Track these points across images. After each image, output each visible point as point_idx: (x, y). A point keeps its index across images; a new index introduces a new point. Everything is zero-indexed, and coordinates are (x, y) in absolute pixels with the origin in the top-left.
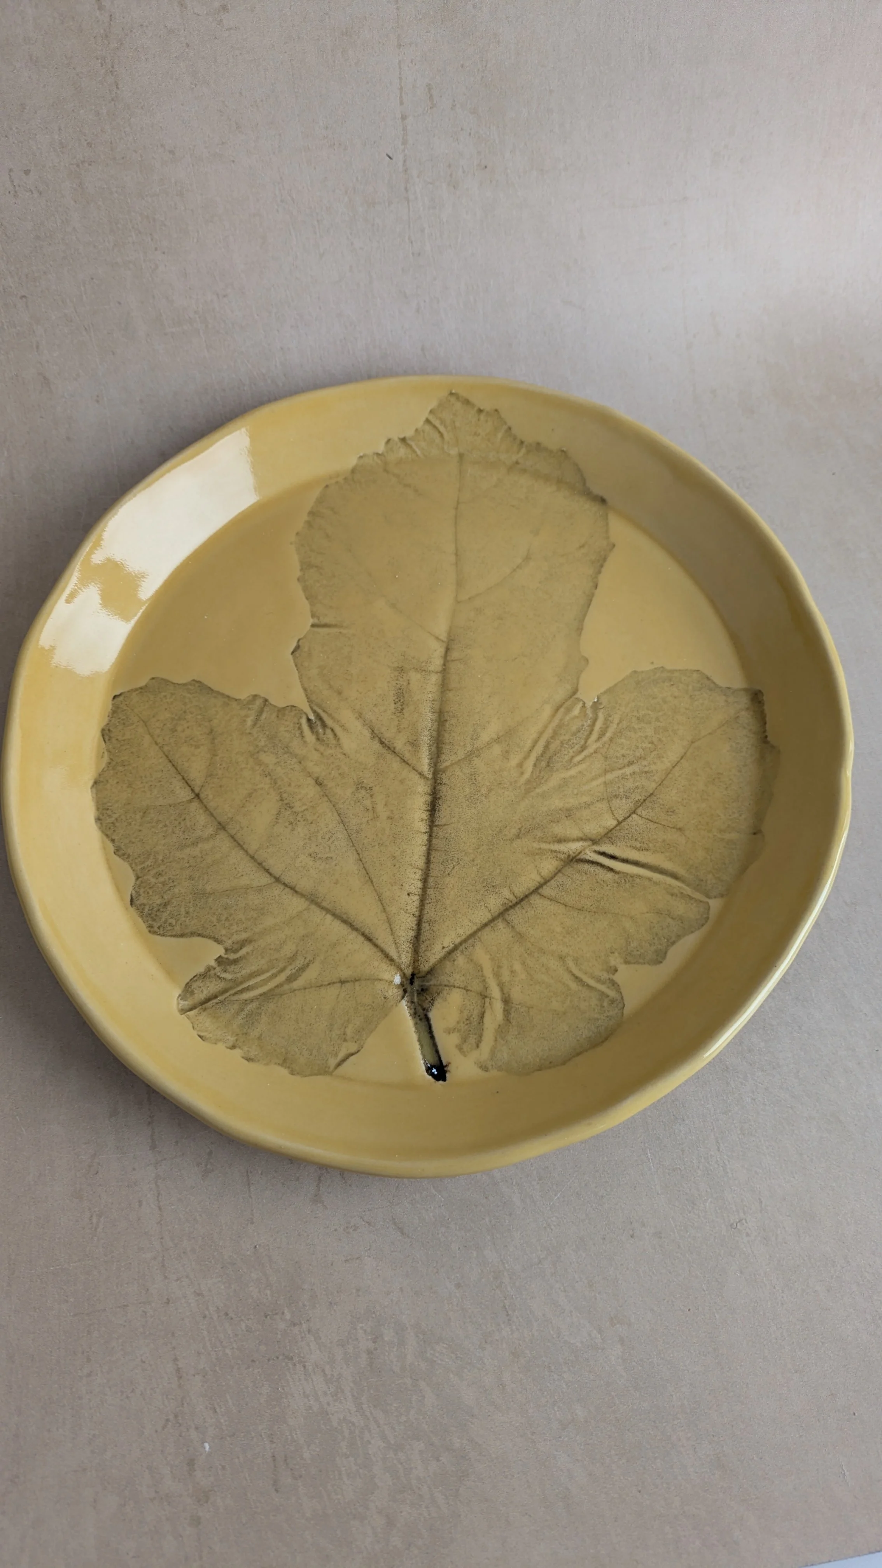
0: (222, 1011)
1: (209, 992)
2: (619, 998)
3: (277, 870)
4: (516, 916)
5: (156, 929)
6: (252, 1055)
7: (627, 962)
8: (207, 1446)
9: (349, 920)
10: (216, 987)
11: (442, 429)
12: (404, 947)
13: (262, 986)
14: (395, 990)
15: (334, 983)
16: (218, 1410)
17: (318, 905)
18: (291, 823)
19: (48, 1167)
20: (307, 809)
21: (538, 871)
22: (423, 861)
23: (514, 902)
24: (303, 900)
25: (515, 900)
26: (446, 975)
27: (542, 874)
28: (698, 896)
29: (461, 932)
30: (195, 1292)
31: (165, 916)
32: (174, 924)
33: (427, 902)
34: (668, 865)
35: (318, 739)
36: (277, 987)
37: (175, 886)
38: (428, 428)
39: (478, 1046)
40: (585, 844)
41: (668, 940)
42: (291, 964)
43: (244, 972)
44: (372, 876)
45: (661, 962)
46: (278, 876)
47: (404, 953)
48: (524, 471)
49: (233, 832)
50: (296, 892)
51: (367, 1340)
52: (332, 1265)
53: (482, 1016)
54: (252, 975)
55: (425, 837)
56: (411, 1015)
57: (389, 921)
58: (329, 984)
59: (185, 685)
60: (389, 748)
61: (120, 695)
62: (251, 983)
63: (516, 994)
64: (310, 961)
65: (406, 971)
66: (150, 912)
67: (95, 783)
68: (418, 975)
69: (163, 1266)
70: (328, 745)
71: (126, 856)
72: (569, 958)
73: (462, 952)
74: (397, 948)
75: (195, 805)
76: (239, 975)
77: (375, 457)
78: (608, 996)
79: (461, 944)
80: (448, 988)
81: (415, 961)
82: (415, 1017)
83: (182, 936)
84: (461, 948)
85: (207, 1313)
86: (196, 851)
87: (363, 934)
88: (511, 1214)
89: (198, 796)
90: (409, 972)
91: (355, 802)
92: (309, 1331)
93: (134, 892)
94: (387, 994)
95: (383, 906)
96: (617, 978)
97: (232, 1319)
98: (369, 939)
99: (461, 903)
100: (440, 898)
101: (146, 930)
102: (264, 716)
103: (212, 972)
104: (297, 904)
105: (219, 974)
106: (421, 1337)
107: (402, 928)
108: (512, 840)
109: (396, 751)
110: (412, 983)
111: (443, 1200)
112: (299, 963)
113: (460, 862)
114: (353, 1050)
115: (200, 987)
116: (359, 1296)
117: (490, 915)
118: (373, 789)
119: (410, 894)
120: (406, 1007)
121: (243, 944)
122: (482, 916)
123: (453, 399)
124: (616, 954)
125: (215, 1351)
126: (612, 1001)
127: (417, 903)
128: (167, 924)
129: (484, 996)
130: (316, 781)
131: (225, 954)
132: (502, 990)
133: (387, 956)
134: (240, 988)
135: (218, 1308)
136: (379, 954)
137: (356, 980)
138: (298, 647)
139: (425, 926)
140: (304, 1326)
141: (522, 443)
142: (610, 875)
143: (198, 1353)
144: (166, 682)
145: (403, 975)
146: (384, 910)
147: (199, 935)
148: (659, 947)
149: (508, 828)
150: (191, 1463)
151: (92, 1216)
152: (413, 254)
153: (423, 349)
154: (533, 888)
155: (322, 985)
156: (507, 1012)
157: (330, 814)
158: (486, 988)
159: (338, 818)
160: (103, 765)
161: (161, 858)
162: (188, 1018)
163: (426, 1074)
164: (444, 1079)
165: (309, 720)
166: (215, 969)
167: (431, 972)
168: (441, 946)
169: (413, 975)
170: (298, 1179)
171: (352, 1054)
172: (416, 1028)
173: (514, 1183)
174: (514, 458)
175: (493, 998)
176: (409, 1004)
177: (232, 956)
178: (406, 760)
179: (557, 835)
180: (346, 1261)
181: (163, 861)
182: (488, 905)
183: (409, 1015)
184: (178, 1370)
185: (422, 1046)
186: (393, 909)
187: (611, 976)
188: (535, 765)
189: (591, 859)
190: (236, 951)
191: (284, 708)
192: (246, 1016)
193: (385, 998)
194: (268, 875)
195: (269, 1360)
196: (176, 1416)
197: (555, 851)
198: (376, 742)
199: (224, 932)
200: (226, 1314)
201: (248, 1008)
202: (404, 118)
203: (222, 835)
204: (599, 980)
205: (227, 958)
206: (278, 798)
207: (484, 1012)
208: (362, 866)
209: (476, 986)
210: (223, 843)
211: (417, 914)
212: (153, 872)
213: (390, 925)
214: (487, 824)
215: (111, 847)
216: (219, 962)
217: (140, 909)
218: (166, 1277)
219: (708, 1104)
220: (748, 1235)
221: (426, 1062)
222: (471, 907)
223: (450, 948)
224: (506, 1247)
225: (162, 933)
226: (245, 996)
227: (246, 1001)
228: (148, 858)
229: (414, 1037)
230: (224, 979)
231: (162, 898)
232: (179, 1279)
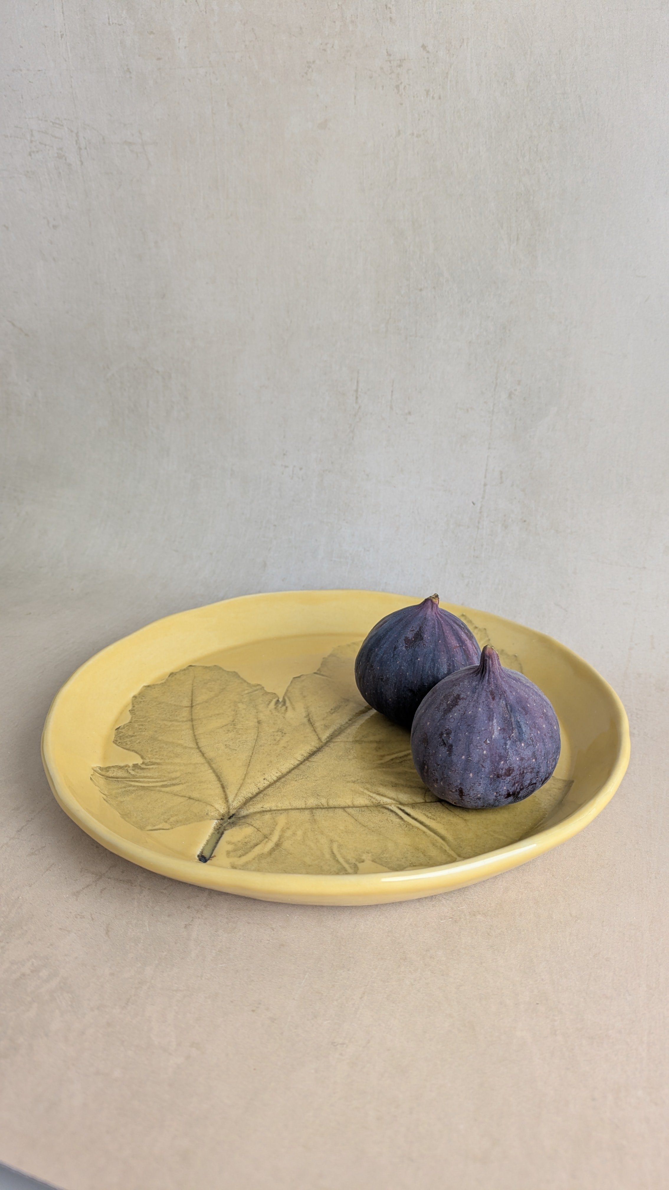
0: (114, 784)
1: (116, 775)
2: (353, 874)
3: (202, 745)
4: (318, 813)
5: (117, 742)
6: (109, 801)
7: (374, 861)
9: (220, 776)
10: (123, 775)
12: (240, 798)
13: (144, 783)
14: (216, 814)
15: (185, 797)
17: (209, 764)
18: (229, 731)
20: (242, 729)
21: (353, 800)
22: (286, 771)
23: (325, 807)
24: (204, 760)
26: (251, 820)
27: (354, 803)
28: (451, 851)
29: (280, 805)
31: (127, 739)
32: (129, 744)
33: (273, 787)
34: (442, 832)
35: (275, 708)
36: (153, 786)
37: (145, 731)
39: (240, 857)
40: (394, 802)
42: (169, 781)
43: (142, 774)
44: (251, 765)
45: (397, 869)
46: (200, 747)
47: (237, 801)
49: (195, 723)
50: (204, 756)
52: (51, 926)
53: (256, 845)
54: (145, 777)
55: (297, 762)
56: (214, 828)
57: (242, 785)
58: (182, 796)
59: (229, 672)
60: (311, 723)
61: (193, 665)
62: (142, 780)
63: (287, 844)
64: (181, 783)
65: (231, 811)
66: (122, 736)
67: (148, 686)
68: (236, 816)
70: (278, 712)
71: (133, 713)
72: (336, 843)
73: (272, 814)
74: (235, 797)
75: (187, 709)
76: (138, 774)
78: (346, 870)
79: (275, 810)
80: (248, 825)
81: (240, 808)
82: (216, 831)
83: (127, 749)
84: (272, 812)
86: (170, 724)
87: (222, 784)
88: (182, 959)
89: (192, 707)
90: (232, 812)
91: (271, 736)
93: (122, 726)
94: (210, 813)
95: (245, 778)
98: (223, 787)
99: (292, 794)
100: (281, 787)
101: (112, 740)
102: (256, 692)
103: (127, 768)
104: (199, 760)
105: (129, 770)
107: (247, 790)
108: (348, 782)
109: (314, 725)
111: (148, 930)
112: (174, 782)
113: (308, 778)
114: (165, 828)
115: (114, 771)
116: (49, 947)
117: (305, 806)
118: (286, 734)
119: (265, 780)
120: (215, 823)
121: (154, 764)
122: (300, 804)
124: (370, 855)
127: (266, 785)
128: (125, 743)
129: (266, 837)
130: (258, 721)
131: (141, 764)
132: (280, 839)
133: (226, 798)
134: (133, 780)
136: (223, 795)
137: (198, 800)
138: (299, 677)
139: (261, 795)
142: (398, 820)
144: (221, 668)
145: (227, 812)
147: (136, 752)
149: (351, 776)
154: (342, 806)
155: (177, 795)
156: (273, 850)
157: (253, 735)
158: (271, 834)
159: (256, 738)
160: (159, 683)
161: (149, 720)
162: (94, 773)
163: (197, 856)
164: (204, 863)
165: (278, 700)
166: (129, 767)
167: (245, 816)
168: (263, 806)
169: (233, 815)
171: (163, 829)
172: (212, 835)
173: (201, 945)
175: (271, 840)
176: (218, 824)
177: (143, 766)
178: (316, 730)
179: (379, 791)
180: (61, 929)
181: (149, 721)
182: (307, 801)
185: (206, 844)
186: (249, 781)
188: (392, 760)
189: (392, 809)
190: (146, 765)
191: (269, 693)
192: (125, 791)
193: (207, 814)
194: (195, 744)
197: (371, 797)
198: (306, 719)
199: (149, 756)
201: (129, 788)
202: (485, 485)
203: (189, 723)
204: (347, 861)
205: (140, 766)
206: (232, 720)
207: (260, 844)
208: (250, 759)
209: (266, 831)
210: (186, 726)
211: (261, 789)
212: (140, 723)
213: (241, 786)
214: (339, 770)
215: (130, 708)
216: (134, 766)
217: (117, 734)
220: (341, 1054)
221: (202, 852)
222: (296, 798)
223: (266, 809)
224: (163, 972)
225: (119, 744)
226: (133, 783)
227: (131, 785)
228: (143, 718)
229: (207, 837)
230: (130, 773)
231: (134, 733)
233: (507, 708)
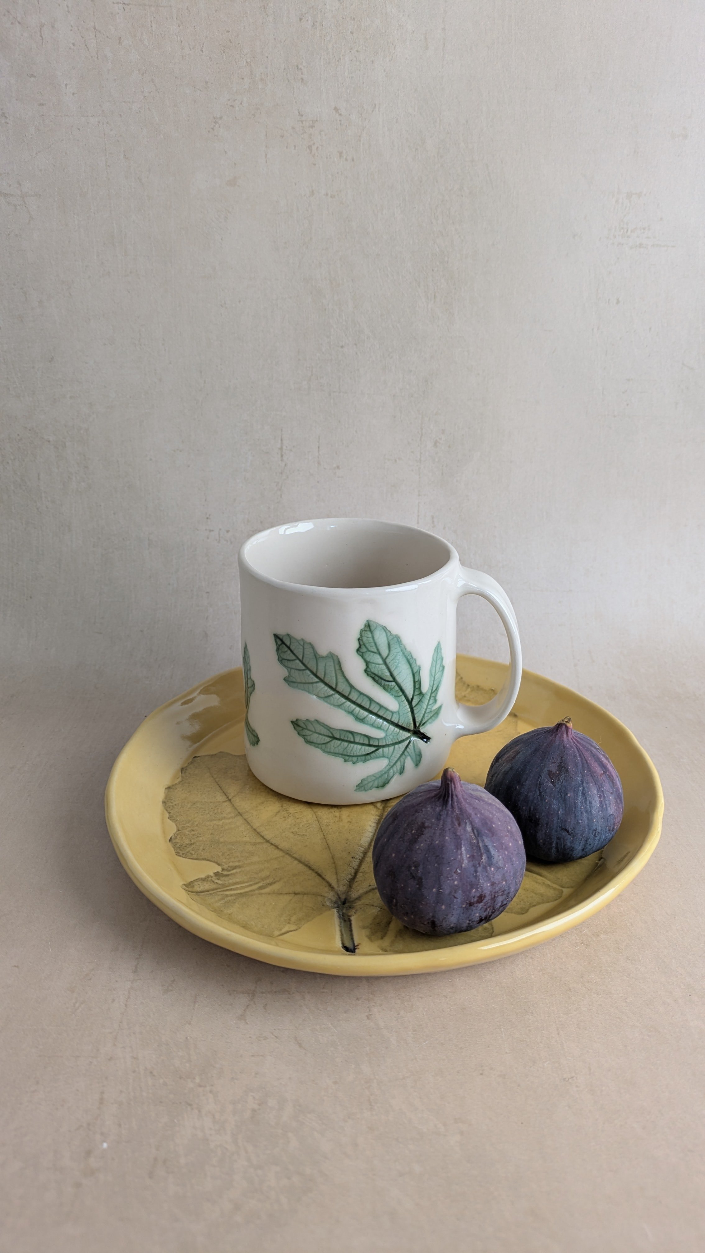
0: (209, 898)
1: (204, 888)
3: (268, 837)
5: (181, 854)
8: (105, 1145)
9: (309, 865)
10: (210, 886)
12: (342, 882)
13: (240, 889)
14: (331, 903)
15: (290, 893)
16: (123, 1126)
17: (291, 855)
18: (285, 817)
19: (58, 971)
20: (297, 812)
22: (366, 845)
24: (281, 852)
26: (368, 899)
28: (555, 886)
30: (132, 1056)
31: (189, 849)
32: (193, 853)
33: (364, 863)
36: (251, 891)
37: (201, 836)
39: (382, 938)
41: (530, 903)
42: (263, 881)
43: (231, 881)
44: (331, 847)
45: (524, 914)
46: (268, 839)
47: (341, 886)
49: (246, 817)
50: (278, 848)
51: (255, 1103)
52: (241, 1056)
53: (389, 923)
54: (236, 883)
55: (371, 834)
56: (338, 918)
57: (336, 869)
58: (286, 894)
59: (238, 756)
61: (199, 757)
62: (233, 887)
64: (277, 881)
65: (341, 896)
66: (180, 846)
67: (168, 788)
68: (348, 901)
69: (116, 1038)
71: (174, 820)
74: (338, 882)
75: (228, 803)
76: (226, 882)
80: (368, 906)
81: (349, 891)
82: (341, 919)
83: (197, 859)
85: (137, 1069)
86: (220, 823)
87: (317, 873)
88: (387, 1048)
89: (230, 800)
90: (343, 897)
91: (329, 813)
92: (211, 1092)
93: (173, 836)
94: (324, 904)
95: (334, 861)
97: (154, 1076)
98: (320, 875)
101: (175, 854)
103: (210, 879)
105: (214, 880)
106: (298, 1108)
107: (344, 873)
110: (344, 904)
111: (336, 1032)
112: (269, 881)
114: (292, 929)
115: (199, 884)
116: (256, 1077)
119: (354, 858)
120: (335, 912)
121: (235, 868)
125: (135, 1093)
127: (357, 863)
128: (189, 853)
131: (222, 871)
133: (329, 885)
134: (225, 889)
135: (146, 1068)
136: (325, 884)
137: (305, 894)
139: (360, 874)
140: (208, 1088)
141: (468, 685)
143: (121, 1092)
144: (229, 754)
145: (338, 898)
146: (334, 863)
147: (208, 860)
148: (524, 906)
150: (89, 1152)
151: (76, 1003)
155: (281, 894)
157: (311, 816)
159: (315, 818)
160: (175, 781)
161: (196, 823)
162: (186, 891)
163: (340, 947)
164: (354, 952)
166: (212, 877)
167: (358, 898)
168: (368, 885)
169: (345, 900)
170: (231, 1005)
171: (292, 931)
172: (340, 924)
173: (394, 1031)
176: (339, 912)
177: (225, 873)
181: (197, 825)
184: (102, 1099)
185: (342, 934)
186: (340, 863)
190: (227, 870)
192: (225, 903)
193: (322, 905)
194: (262, 839)
195: (174, 1104)
196: (89, 1125)
199: (224, 861)
200: (151, 1073)
201: (227, 899)
203: (239, 817)
205: (222, 873)
206: (280, 806)
207: (391, 921)
208: (325, 841)
210: (238, 821)
211: (356, 868)
212: (189, 829)
213: (336, 871)
215: (167, 815)
216: (216, 874)
217: (174, 846)
218: (115, 1045)
219: (553, 1007)
220: (577, 1086)
221: (343, 943)
224: (379, 1066)
225: (184, 856)
226: (227, 893)
227: (227, 895)
228: (188, 823)
229: (338, 929)
230: (216, 883)
231: (191, 841)
232: (124, 1047)
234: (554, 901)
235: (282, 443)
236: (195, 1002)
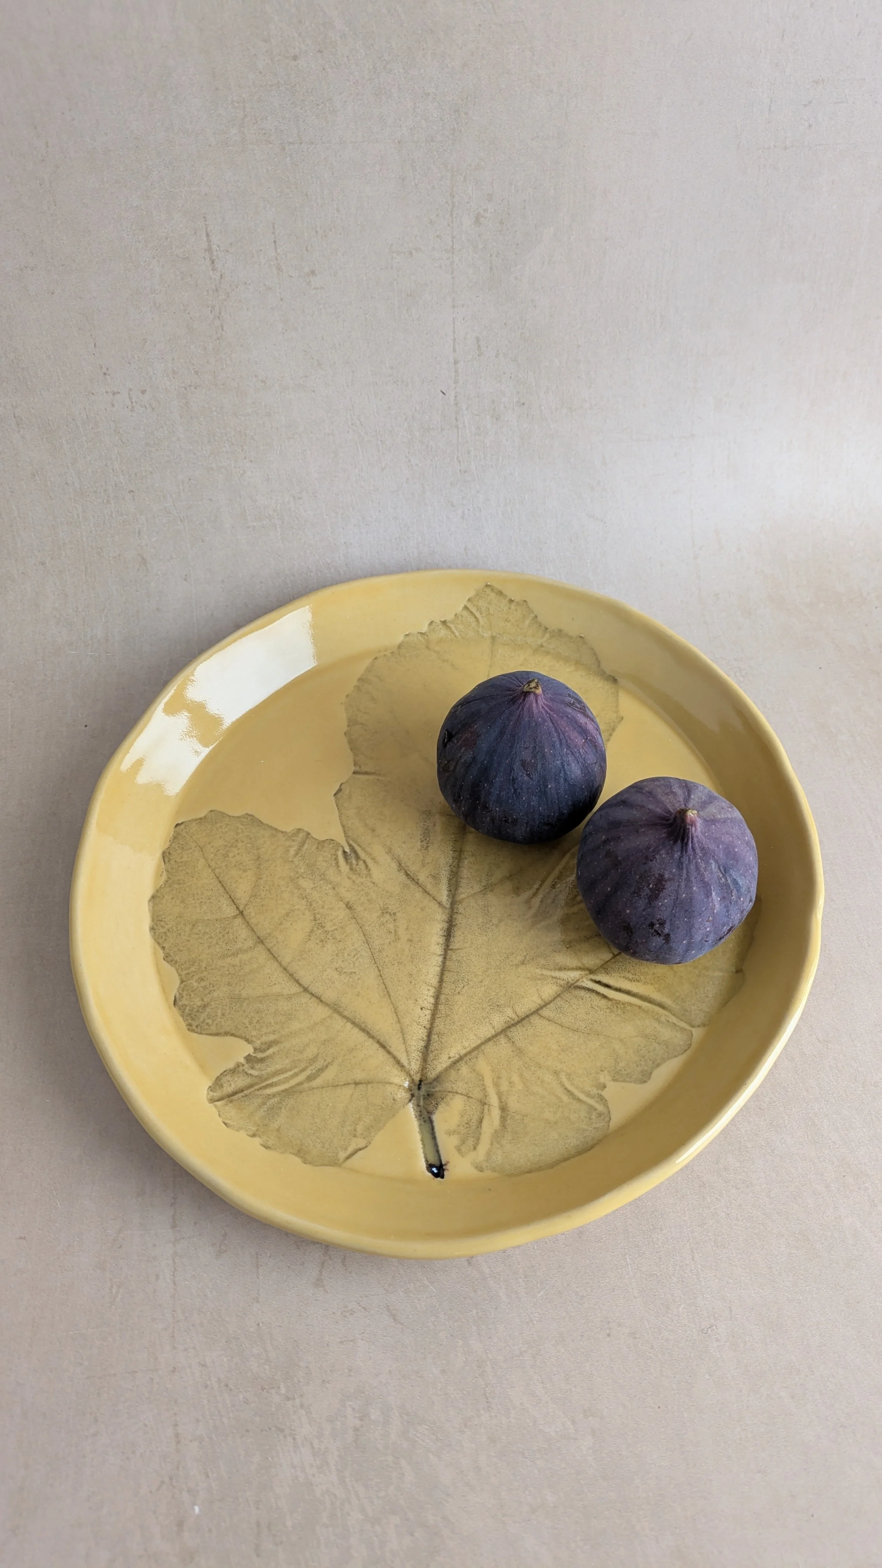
0: (246, 1104)
1: (237, 1086)
2: (606, 1112)
3: (305, 982)
4: (517, 1033)
5: (194, 1028)
6: (270, 1144)
7: (615, 1080)
8: (197, 1509)
9: (367, 1029)
10: (244, 1082)
11: (478, 614)
12: (414, 1055)
13: (284, 1083)
14: (404, 1094)
15: (349, 1084)
16: (210, 1475)
17: (340, 1014)
18: (322, 941)
19: (78, 1239)
20: (337, 929)
21: (539, 994)
22: (437, 980)
23: (516, 1021)
24: (327, 1008)
25: (517, 1019)
26: (450, 1082)
27: (543, 997)
28: (683, 1024)
29: (466, 1044)
30: (199, 1362)
31: (203, 1016)
32: (211, 1024)
33: (438, 1016)
34: (657, 996)
35: (351, 869)
36: (298, 1084)
37: (214, 990)
38: (465, 613)
39: (475, 1148)
40: (583, 973)
41: (653, 1063)
42: (311, 1065)
43: (269, 1069)
44: (390, 991)
45: (645, 1082)
46: (306, 986)
47: (414, 1061)
48: (548, 653)
49: (269, 946)
50: (321, 1001)
51: (355, 1417)
52: (328, 1345)
53: (481, 1121)
54: (277, 1073)
55: (440, 959)
56: (416, 1117)
57: (402, 1031)
58: (344, 1085)
59: (239, 817)
60: (413, 879)
61: (182, 823)
62: (275, 1080)
63: (513, 1103)
64: (328, 1063)
65: (414, 1077)
66: (190, 1012)
67: (153, 897)
68: (425, 1082)
69: (173, 1337)
70: (359, 874)
71: (174, 962)
72: (562, 1073)
73: (466, 1063)
74: (408, 1056)
75: (239, 921)
76: (264, 1073)
77: (419, 635)
78: (596, 1110)
79: (466, 1055)
80: (451, 1094)
81: (423, 1068)
82: (420, 1119)
83: (217, 1034)
84: (465, 1060)
85: (208, 1382)
86: (236, 961)
87: (378, 1042)
88: (496, 1308)
89: (241, 913)
90: (417, 1078)
91: (380, 925)
92: (302, 1406)
93: (177, 994)
94: (396, 1097)
95: (398, 1018)
96: (604, 1093)
97: (231, 1390)
98: (383, 1046)
99: (468, 1018)
100: (449, 1013)
101: (186, 1028)
102: (306, 847)
103: (241, 1068)
104: (321, 1012)
105: (246, 1070)
106: (405, 1417)
107: (413, 1038)
108: (517, 966)
109: (420, 882)
110: (419, 1088)
111: (435, 1290)
112: (319, 1064)
113: (469, 982)
114: (361, 1146)
115: (229, 1081)
116: (350, 1376)
117: (494, 1031)
118: (397, 915)
119: (423, 1009)
120: (412, 1109)
121: (270, 1045)
122: (486, 1031)
123: (488, 591)
124: (606, 1072)
125: (213, 1419)
126: (600, 1115)
127: (428, 1017)
128: (205, 1024)
129: (483, 1103)
130: (347, 905)
131: (254, 1053)
132: (500, 1098)
133: (398, 1062)
134: (264, 1084)
135: (219, 1379)
136: (391, 1060)
137: (369, 1083)
138: (340, 790)
139: (434, 1037)
140: (297, 1401)
141: (546, 629)
142: (603, 1002)
143: (197, 1420)
144: (223, 815)
145: (411, 1081)
146: (399, 1021)
147: (232, 1035)
148: (646, 1068)
149: (515, 955)
150: (180, 1524)
151: (112, 1287)
152: (460, 471)
153: (465, 549)
154: (534, 1009)
155: (338, 1086)
156: (503, 1119)
157: (357, 935)
158: (486, 1096)
159: (363, 938)
160: (161, 882)
161: (204, 965)
162: (216, 1107)
163: (426, 1171)
164: (443, 1177)
165: (344, 852)
166: (243, 1065)
167: (437, 1079)
168: (448, 1056)
169: (421, 1081)
170: (303, 1264)
171: (360, 1149)
172: (420, 1129)
173: (501, 1280)
174: (539, 642)
175: (492, 1105)
176: (415, 1108)
177: (260, 1055)
178: (427, 889)
179: (558, 963)
180: (342, 1342)
181: (206, 968)
182: (492, 1022)
183: (414, 1116)
184: (177, 1435)
185: (423, 1144)
186: (406, 1021)
187: (600, 1092)
188: (542, 901)
189: (587, 986)
190: (264, 1051)
191: (324, 841)
192: (268, 1110)
193: (394, 1100)
194: (297, 985)
195: (262, 1431)
196: (171, 1479)
197: (556, 978)
198: (402, 874)
199: (254, 1033)
200: (227, 1385)
201: (270, 1103)
202: (456, 362)
203: (260, 948)
204: (588, 1095)
205: (255, 1057)
206: (312, 918)
207: (483, 1117)
208: (382, 981)
209: (477, 1094)
210: (260, 954)
211: (428, 1026)
212: (196, 978)
213: (403, 1035)
214: (496, 950)
215: (161, 954)
216: (247, 1060)
217: (182, 1009)
218: (174, 1348)
219: (685, 1216)
220: (717, 1340)
221: (427, 1161)
222: (477, 1023)
223: (456, 1058)
224: (491, 1338)
225: (199, 1030)
226: (269, 1091)
227: (269, 1095)
228: (193, 965)
229: (418, 1137)
230: (251, 1075)
231: (203, 1000)
232: (185, 1350)
233: (720, 870)
234: (682, 1054)
235: (209, 241)
236: (258, 1267)
